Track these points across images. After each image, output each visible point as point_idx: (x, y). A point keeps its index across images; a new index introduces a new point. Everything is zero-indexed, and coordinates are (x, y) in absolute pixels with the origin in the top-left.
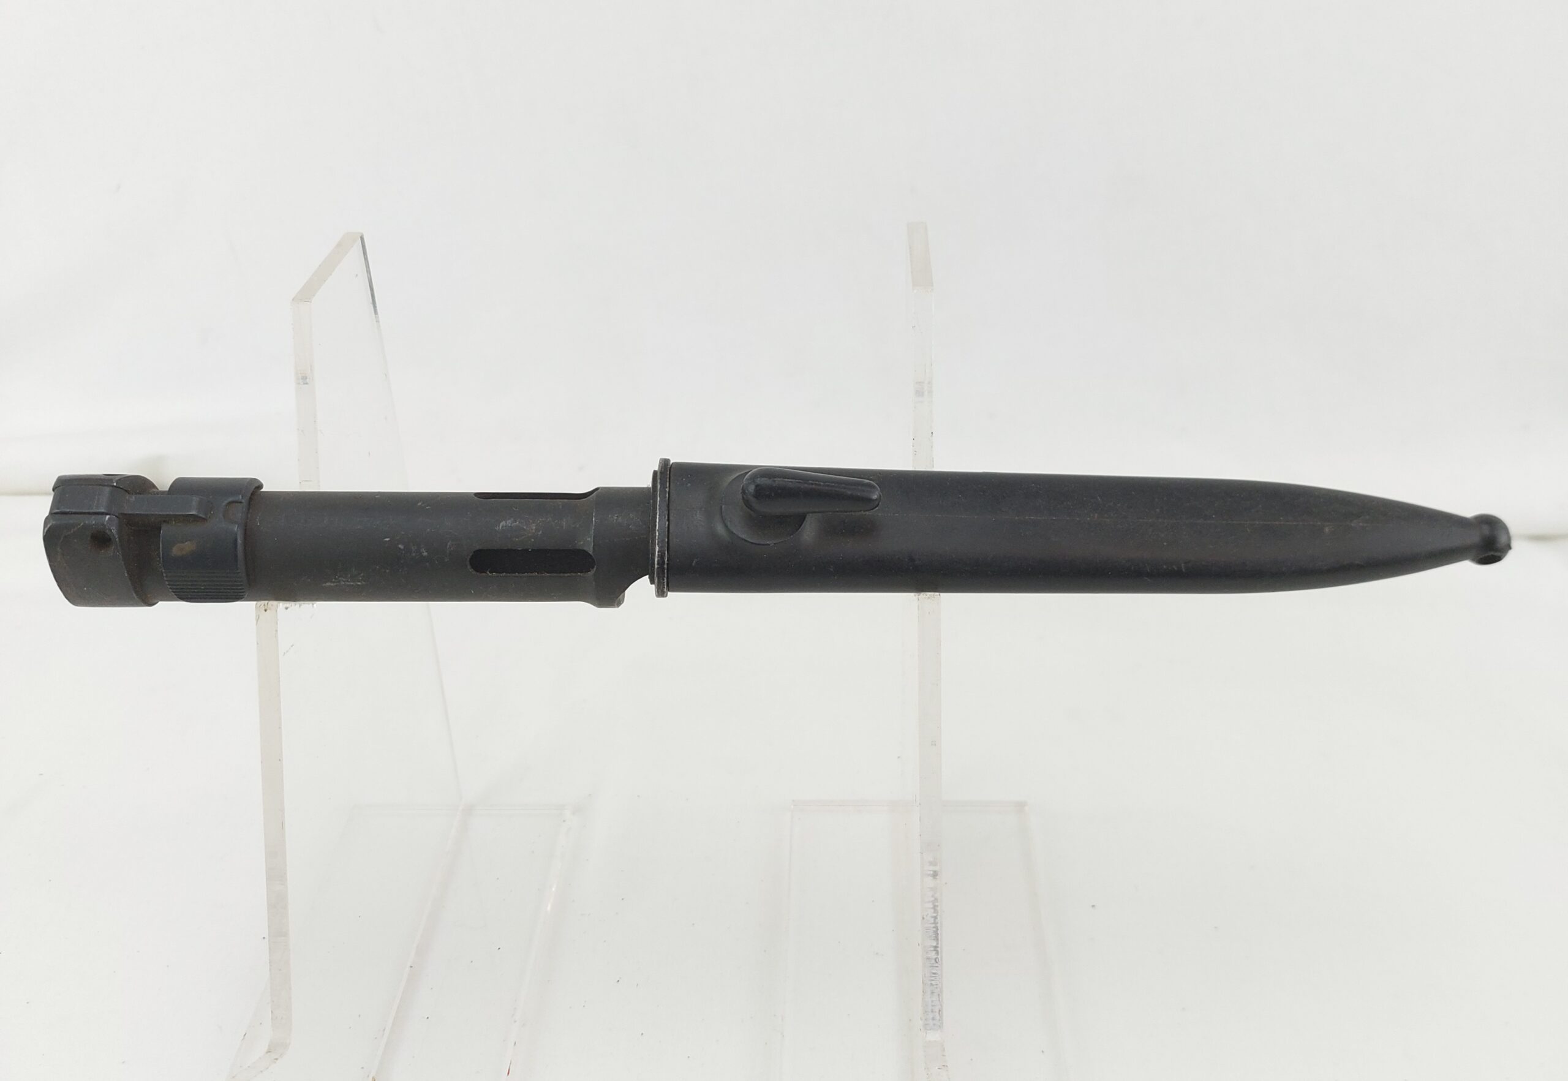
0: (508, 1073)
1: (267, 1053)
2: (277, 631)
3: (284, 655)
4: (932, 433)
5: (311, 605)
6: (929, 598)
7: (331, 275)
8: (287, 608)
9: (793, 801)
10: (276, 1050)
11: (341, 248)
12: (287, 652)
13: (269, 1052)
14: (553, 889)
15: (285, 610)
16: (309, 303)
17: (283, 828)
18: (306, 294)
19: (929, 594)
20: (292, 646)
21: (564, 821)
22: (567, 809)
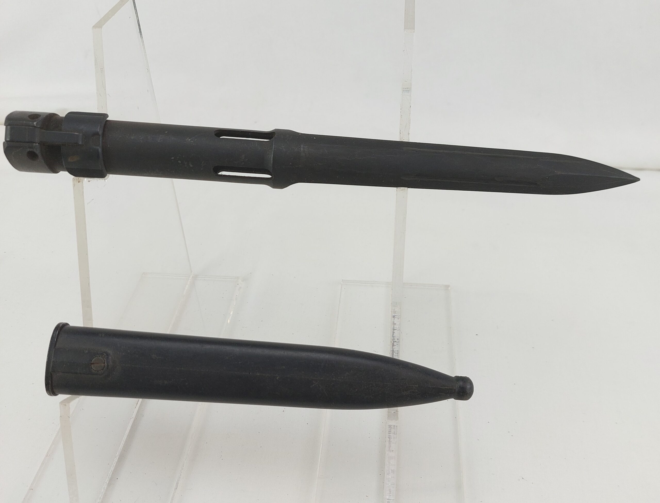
2: (83, 192)
3: (88, 204)
4: (410, 106)
5: (104, 180)
7: (114, 15)
8: (89, 181)
9: (343, 280)
12: (90, 202)
15: (88, 182)
16: (101, 29)
18: (99, 25)
20: (93, 200)
21: (238, 284)
22: (240, 279)
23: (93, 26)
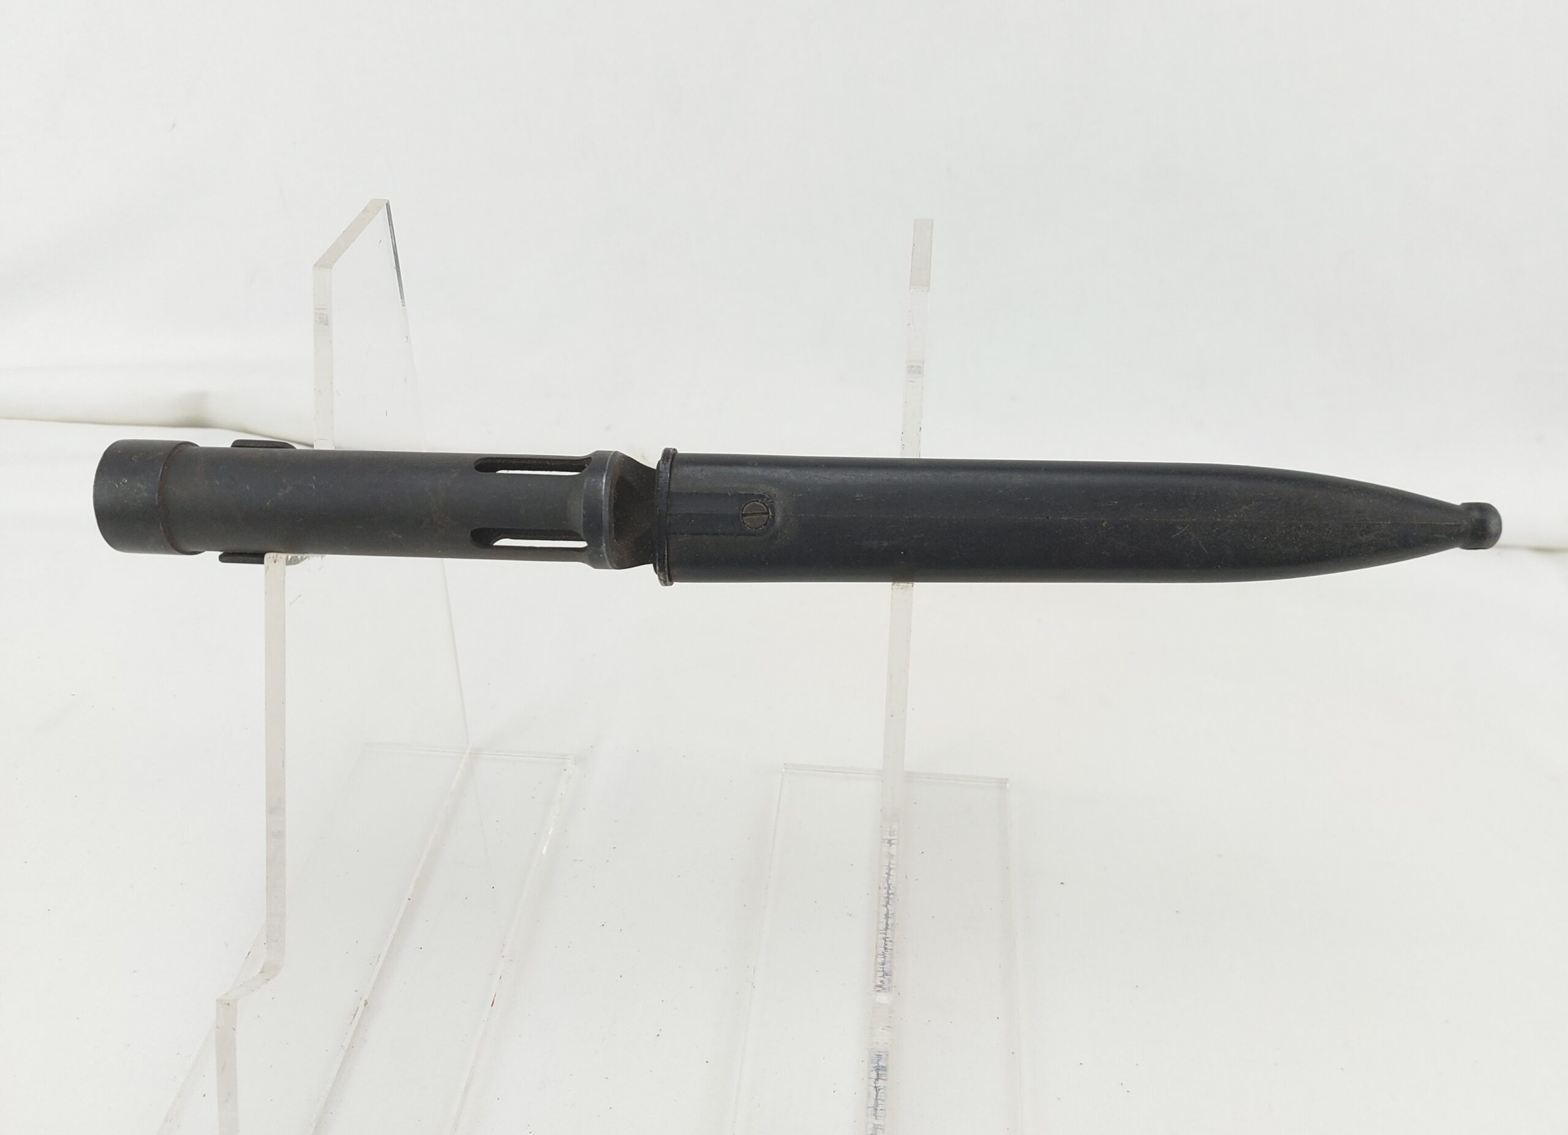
0: (492, 1005)
1: (260, 973)
3: (290, 605)
4: (920, 428)
5: (320, 557)
6: (902, 588)
7: (354, 241)
9: (785, 764)
10: (269, 971)
11: (367, 214)
12: (294, 601)
13: (263, 972)
14: (550, 833)
16: (329, 269)
17: (283, 766)
18: (326, 263)
19: (902, 584)
20: (299, 596)
21: (565, 770)
22: (569, 759)
23: (315, 263)
